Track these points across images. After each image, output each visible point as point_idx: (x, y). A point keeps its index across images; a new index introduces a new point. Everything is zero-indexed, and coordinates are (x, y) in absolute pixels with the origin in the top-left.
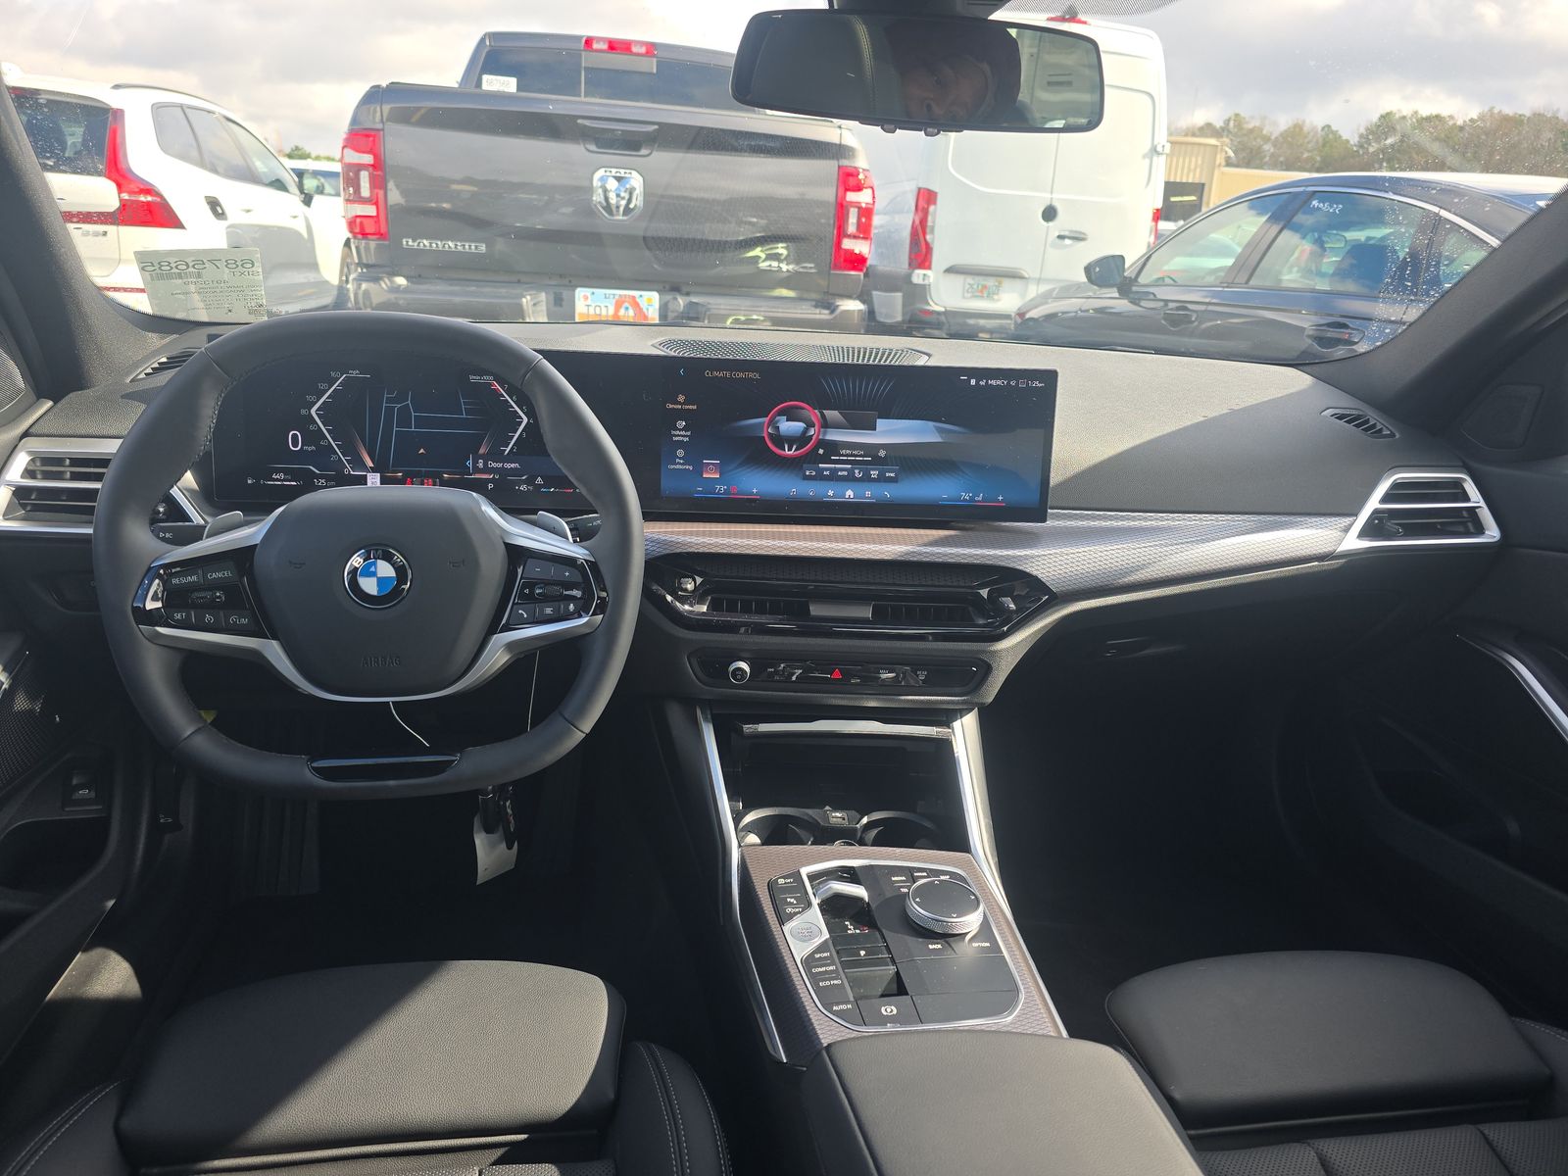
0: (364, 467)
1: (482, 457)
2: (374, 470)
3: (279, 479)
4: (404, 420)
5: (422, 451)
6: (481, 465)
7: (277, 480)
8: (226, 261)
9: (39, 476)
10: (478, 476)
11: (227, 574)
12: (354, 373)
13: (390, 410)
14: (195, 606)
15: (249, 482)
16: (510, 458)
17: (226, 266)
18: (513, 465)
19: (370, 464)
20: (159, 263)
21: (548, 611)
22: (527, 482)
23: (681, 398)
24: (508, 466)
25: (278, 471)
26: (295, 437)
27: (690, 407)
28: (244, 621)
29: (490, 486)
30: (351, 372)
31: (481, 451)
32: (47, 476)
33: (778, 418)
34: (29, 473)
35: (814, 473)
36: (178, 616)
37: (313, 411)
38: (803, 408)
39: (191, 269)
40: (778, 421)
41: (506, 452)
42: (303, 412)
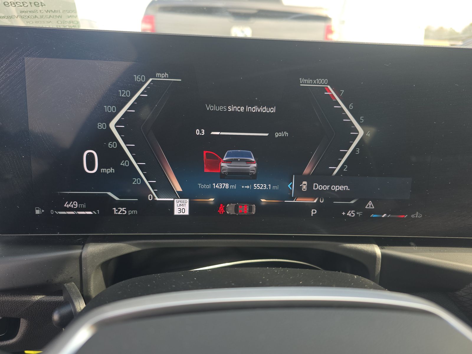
1: (307, 178)
2: (182, 196)
3: (72, 209)
6: (304, 186)
7: (70, 209)
10: (300, 200)
12: (163, 77)
15: (38, 212)
16: (338, 180)
18: (341, 188)
19: (178, 188)
22: (357, 207)
24: (336, 188)
25: (71, 198)
26: (90, 157)
29: (314, 212)
30: (158, 74)
31: (307, 171)
37: (112, 125)
41: (335, 173)
42: (101, 126)
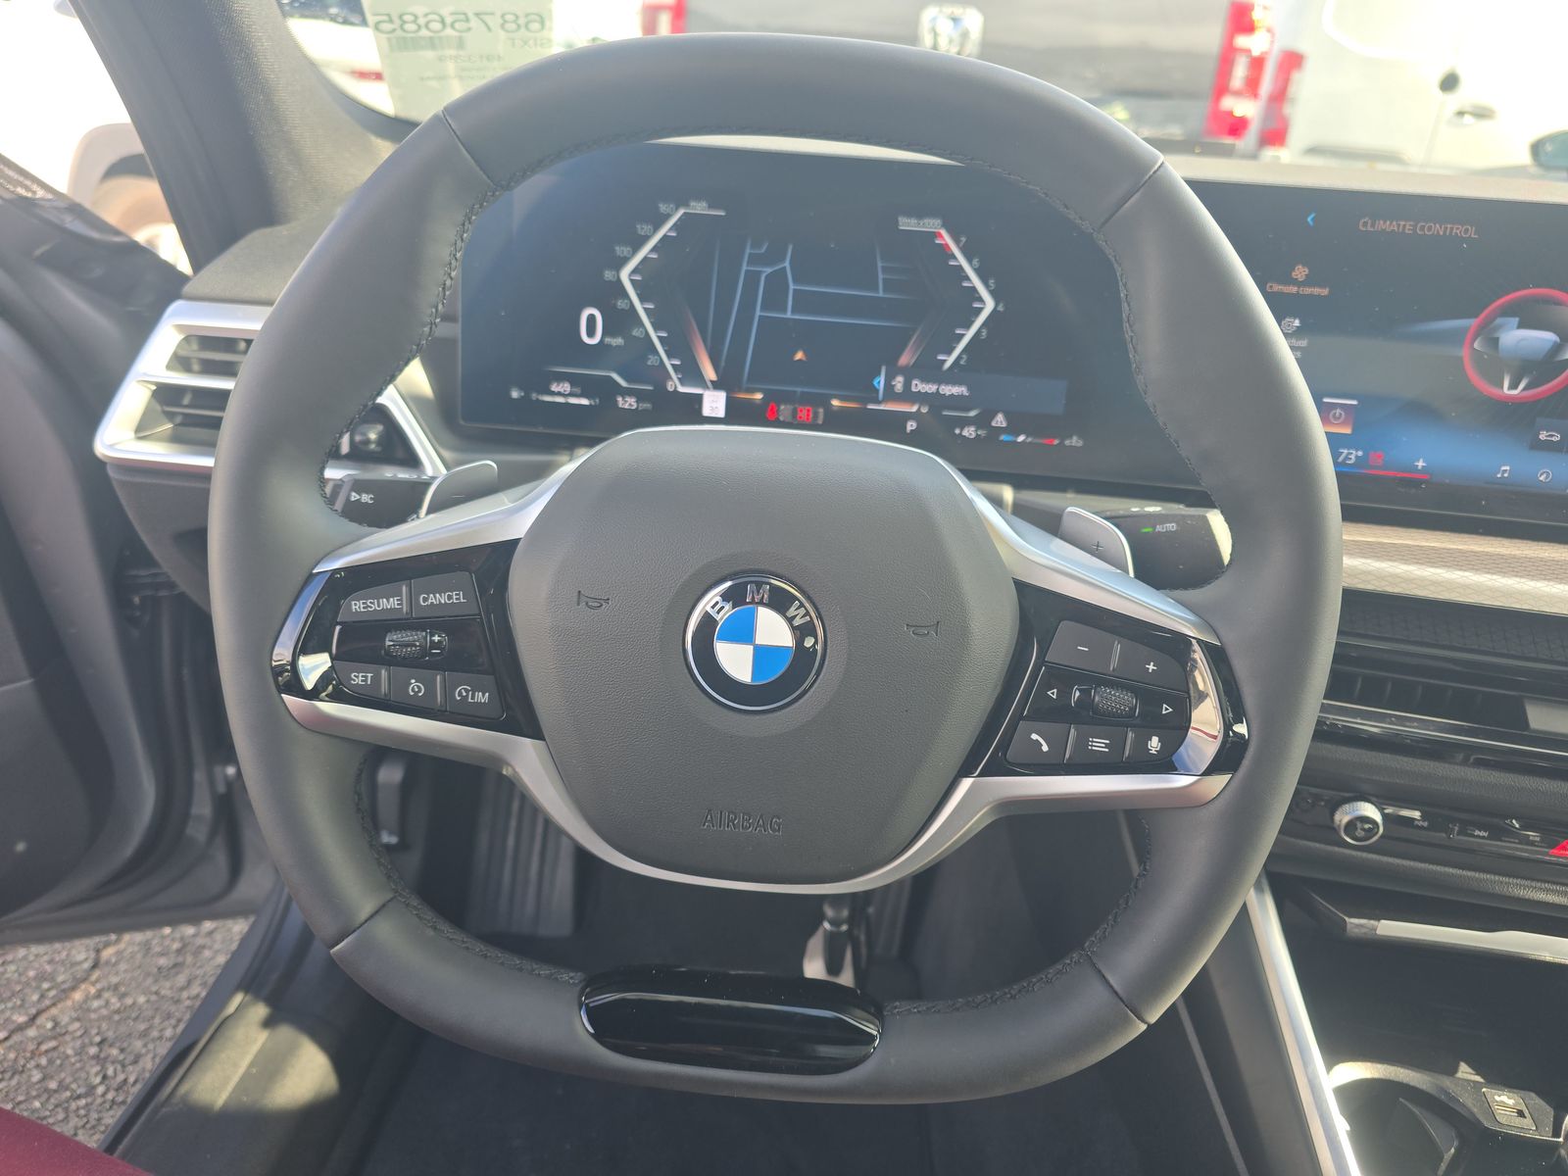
0: (697, 378)
1: (903, 371)
2: (716, 386)
3: (561, 393)
4: (775, 295)
5: (799, 356)
6: (899, 383)
7: (559, 394)
8: (503, 16)
9: (196, 367)
10: (891, 406)
11: (457, 597)
12: (699, 208)
13: (752, 279)
14: (389, 660)
15: (514, 394)
16: (953, 376)
17: (502, 26)
18: (955, 390)
19: (710, 373)
20: (401, 17)
21: (1099, 745)
22: (979, 422)
23: (1300, 272)
24: (948, 390)
25: (561, 378)
26: (591, 319)
27: (1317, 291)
28: (482, 698)
29: (911, 426)
30: (693, 203)
31: (903, 361)
32: (210, 368)
33: (1499, 321)
34: (180, 362)
35: (1557, 438)
36: (358, 679)
37: (625, 275)
38: (1558, 303)
39: (449, 31)
40: (1500, 327)
41: (947, 365)
42: (608, 275)
